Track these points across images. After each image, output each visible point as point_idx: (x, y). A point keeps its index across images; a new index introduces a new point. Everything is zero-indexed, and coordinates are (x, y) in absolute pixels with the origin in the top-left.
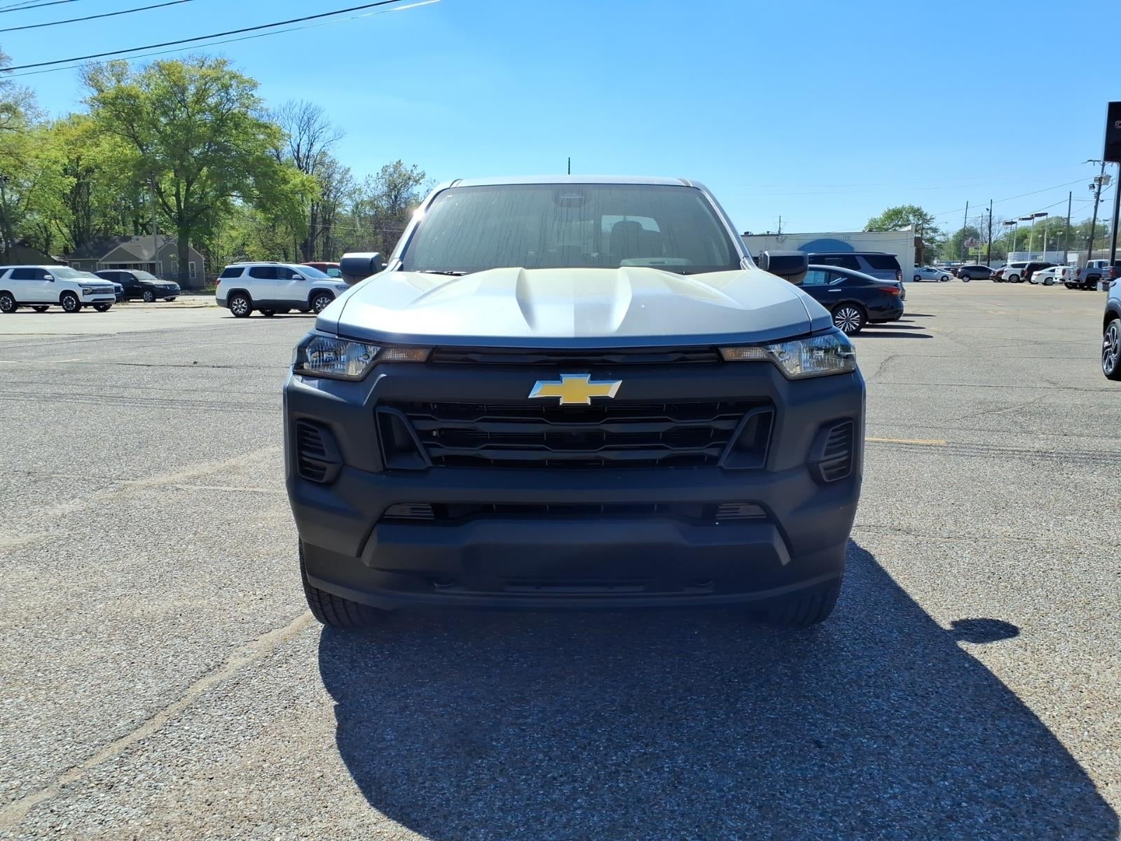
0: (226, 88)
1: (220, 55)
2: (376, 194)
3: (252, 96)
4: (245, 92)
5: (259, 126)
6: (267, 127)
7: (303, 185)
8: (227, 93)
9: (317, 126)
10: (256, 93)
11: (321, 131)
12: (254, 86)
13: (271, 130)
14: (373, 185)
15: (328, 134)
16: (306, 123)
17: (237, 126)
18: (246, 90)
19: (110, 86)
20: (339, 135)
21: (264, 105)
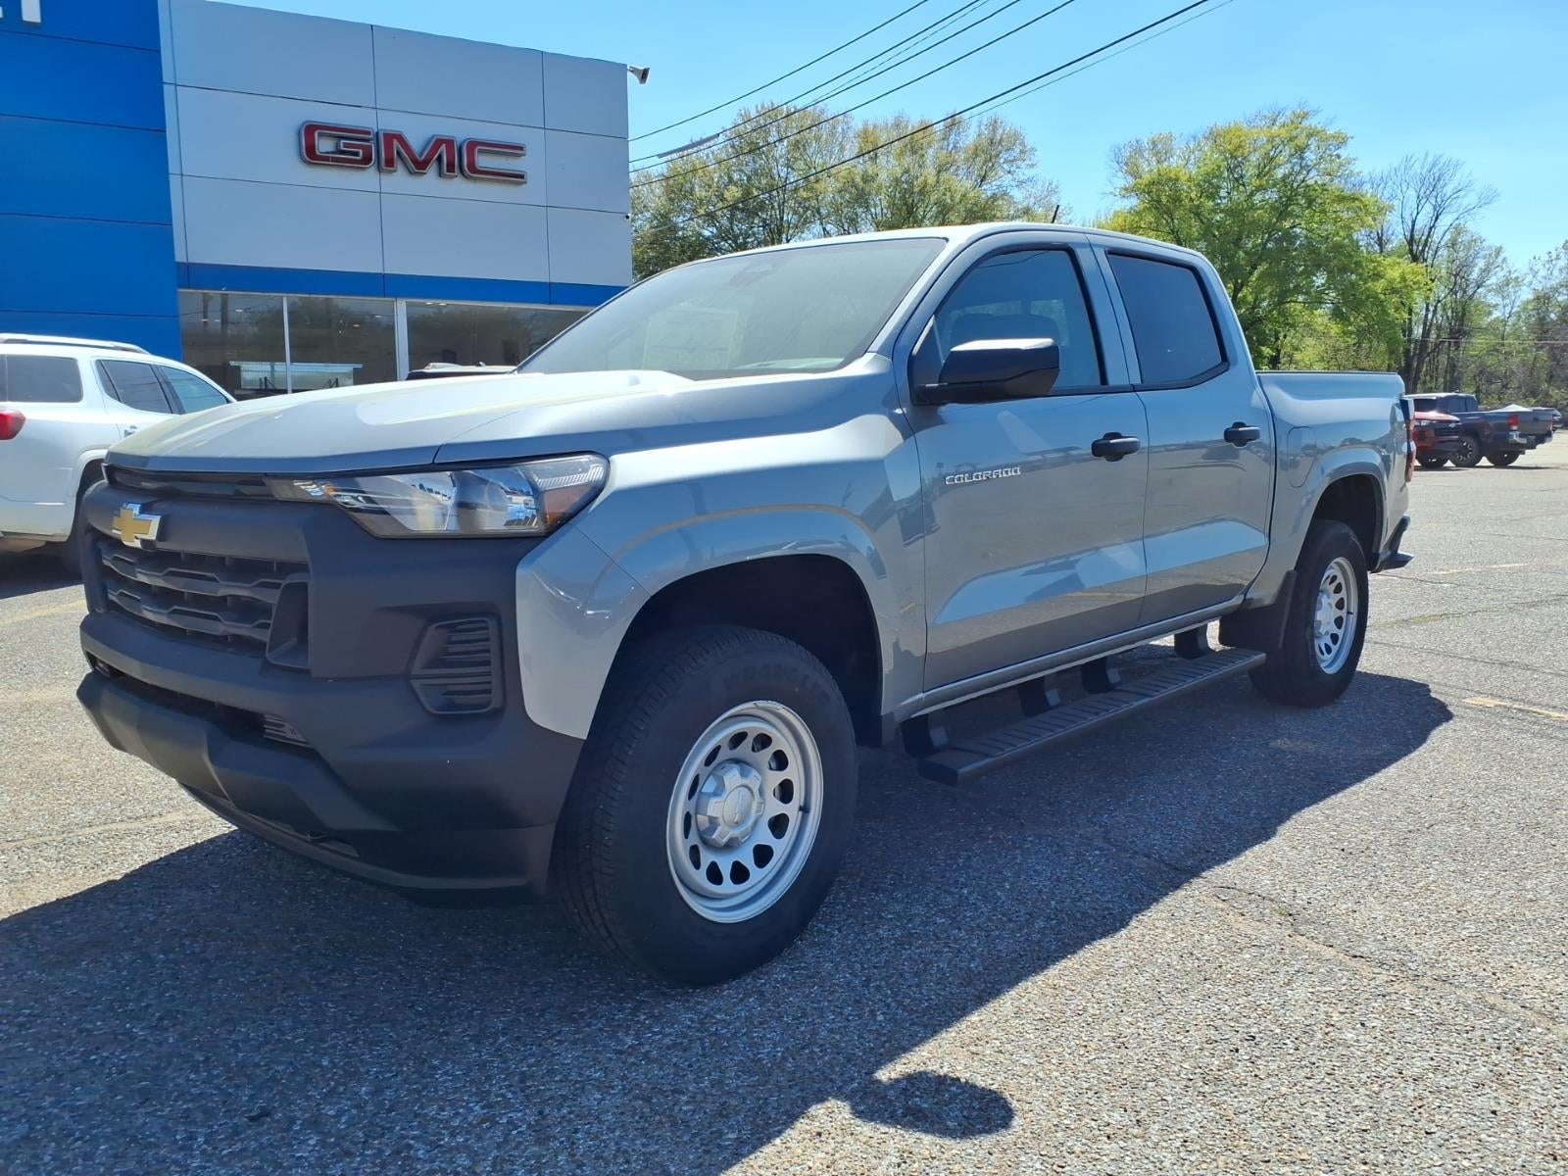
0: (1300, 151)
1: (1299, 106)
2: (1549, 286)
3: (1339, 157)
4: (1328, 152)
5: (1341, 199)
6: (1354, 199)
7: (1403, 279)
8: (1302, 158)
9: (1449, 190)
10: (1343, 152)
11: (1455, 196)
12: (1342, 140)
13: (1361, 201)
14: (1543, 272)
15: (1469, 199)
16: (1432, 186)
17: (1310, 202)
18: (1330, 150)
19: (1148, 168)
20: (1487, 199)
21: (1356, 167)
